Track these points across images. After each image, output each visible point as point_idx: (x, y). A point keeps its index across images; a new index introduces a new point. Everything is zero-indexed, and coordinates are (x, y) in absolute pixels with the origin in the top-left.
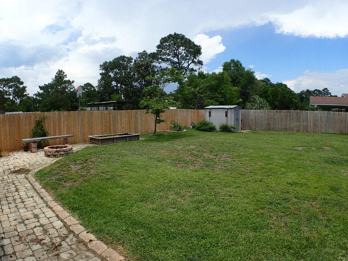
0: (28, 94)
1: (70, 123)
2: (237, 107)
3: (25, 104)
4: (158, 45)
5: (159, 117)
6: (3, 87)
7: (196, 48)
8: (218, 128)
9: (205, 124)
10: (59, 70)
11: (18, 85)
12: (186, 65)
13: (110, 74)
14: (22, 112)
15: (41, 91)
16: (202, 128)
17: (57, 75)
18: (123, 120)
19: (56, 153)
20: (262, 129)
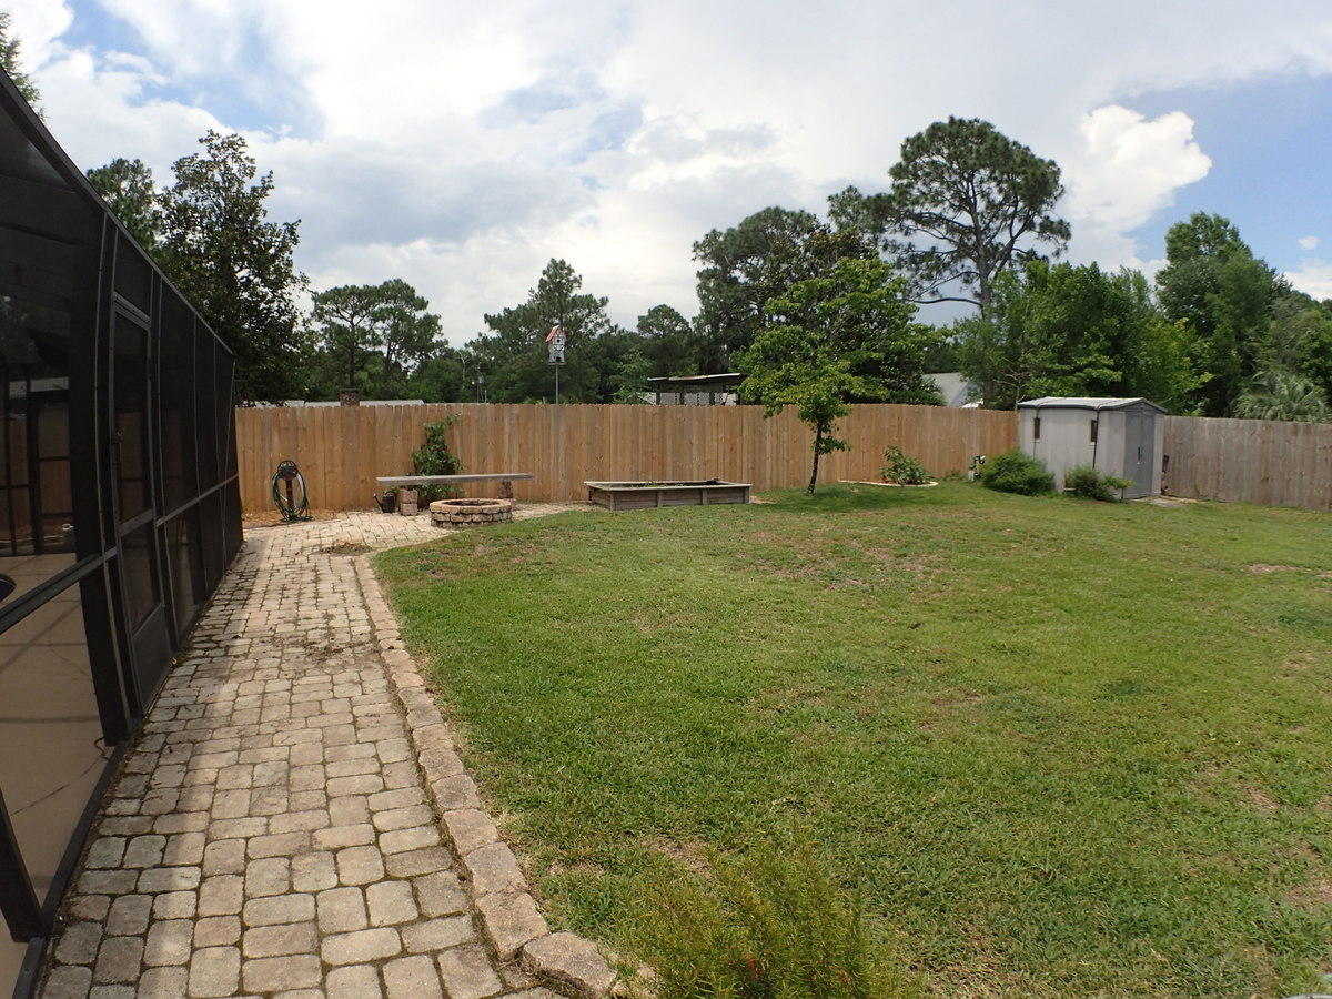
0: (447, 342)
1: (530, 442)
2: (1138, 403)
3: (438, 376)
4: (893, 164)
5: (825, 431)
6: (352, 316)
7: (1033, 175)
8: (1059, 480)
9: (1012, 464)
10: (553, 260)
11: (407, 310)
12: (1003, 238)
13: (736, 273)
14: (420, 402)
15: (494, 334)
16: (1000, 480)
17: (545, 278)
18: (708, 439)
19: (460, 518)
20: (1240, 498)
